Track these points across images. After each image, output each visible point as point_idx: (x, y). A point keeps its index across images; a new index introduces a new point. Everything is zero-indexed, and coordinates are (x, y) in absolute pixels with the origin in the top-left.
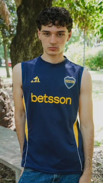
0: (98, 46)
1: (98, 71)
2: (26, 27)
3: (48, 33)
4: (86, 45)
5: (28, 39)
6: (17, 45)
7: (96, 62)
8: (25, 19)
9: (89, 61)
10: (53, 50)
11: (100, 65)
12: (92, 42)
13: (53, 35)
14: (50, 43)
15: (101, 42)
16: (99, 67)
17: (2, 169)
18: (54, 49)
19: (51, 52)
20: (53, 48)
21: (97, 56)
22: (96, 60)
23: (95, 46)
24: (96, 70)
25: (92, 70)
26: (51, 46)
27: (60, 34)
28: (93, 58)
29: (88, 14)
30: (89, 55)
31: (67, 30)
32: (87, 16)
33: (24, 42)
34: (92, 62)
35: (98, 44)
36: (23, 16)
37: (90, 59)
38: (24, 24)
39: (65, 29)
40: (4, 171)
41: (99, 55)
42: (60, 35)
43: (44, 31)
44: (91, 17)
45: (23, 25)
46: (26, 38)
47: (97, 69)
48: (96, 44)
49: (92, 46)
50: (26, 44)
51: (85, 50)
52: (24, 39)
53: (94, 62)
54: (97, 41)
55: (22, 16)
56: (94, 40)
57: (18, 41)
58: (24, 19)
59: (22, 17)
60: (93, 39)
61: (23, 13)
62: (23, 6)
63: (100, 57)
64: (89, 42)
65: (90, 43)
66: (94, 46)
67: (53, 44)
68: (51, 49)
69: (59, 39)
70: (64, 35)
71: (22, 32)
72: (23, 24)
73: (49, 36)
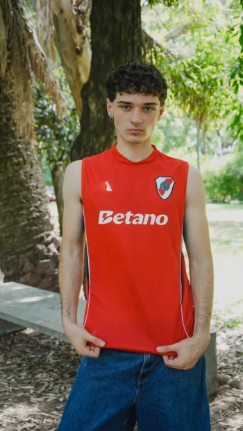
0: (224, 154)
1: (228, 203)
2: (99, 119)
3: (127, 106)
4: (200, 153)
5: (103, 139)
6: (82, 151)
7: (222, 185)
8: (97, 106)
9: (208, 184)
10: (135, 135)
11: (230, 193)
12: (212, 146)
13: (136, 110)
14: (132, 122)
15: (230, 147)
16: (229, 197)
17: (68, 365)
18: (137, 132)
19: (132, 138)
20: (135, 130)
21: (224, 173)
22: (222, 182)
23: (219, 155)
24: (223, 202)
25: (215, 202)
26: (133, 127)
27: (148, 107)
28: (215, 177)
29: (207, 93)
30: (208, 172)
31: (158, 102)
32: (205, 96)
33: (96, 144)
34: (215, 186)
35: (225, 150)
36: (94, 101)
37: (210, 181)
38: (95, 113)
39: (156, 100)
40: (72, 367)
41: (228, 172)
42: (148, 109)
43: (122, 102)
44: (212, 97)
45: (92, 115)
46: (98, 137)
47: (226, 200)
48: (219, 150)
49: (213, 153)
50: (99, 149)
51: (200, 161)
52: (95, 140)
53: (219, 185)
54: (223, 145)
55: (90, 100)
56: (216, 141)
57: (85, 144)
58: (94, 105)
59: (91, 103)
60: (214, 140)
61: (92, 95)
62: (92, 84)
63: (230, 174)
64: (206, 146)
65: (208, 147)
66: (215, 155)
67: (136, 124)
68: (133, 131)
69: (145, 116)
70: (154, 109)
71: (91, 128)
72: (93, 113)
73: (128, 111)
